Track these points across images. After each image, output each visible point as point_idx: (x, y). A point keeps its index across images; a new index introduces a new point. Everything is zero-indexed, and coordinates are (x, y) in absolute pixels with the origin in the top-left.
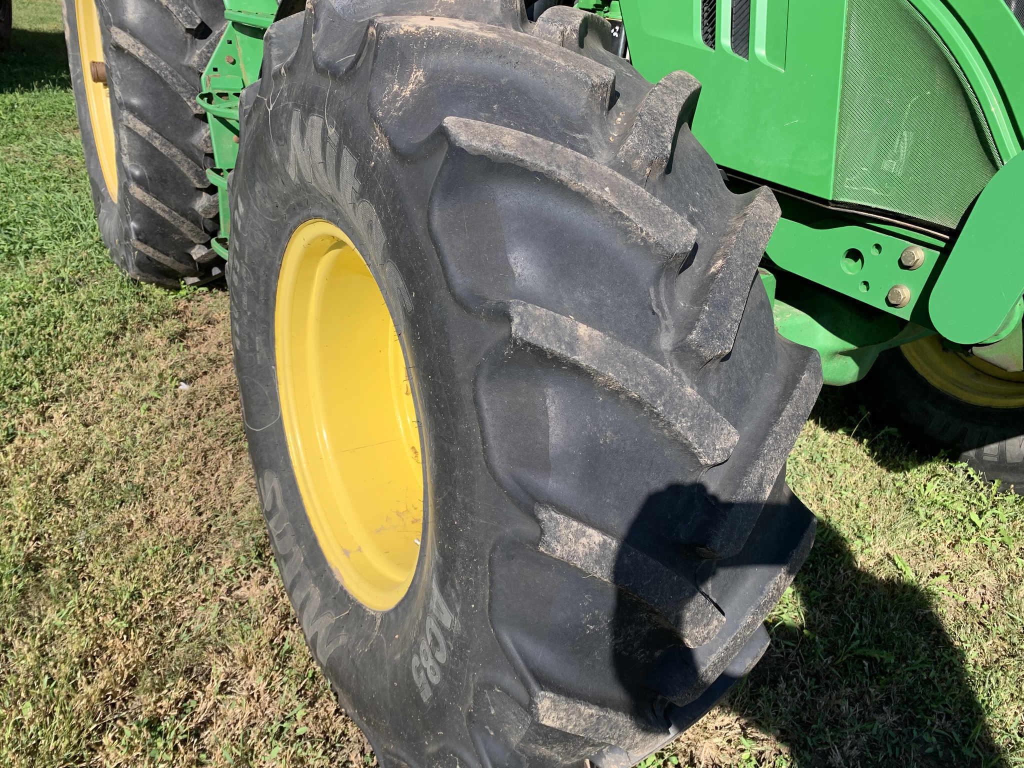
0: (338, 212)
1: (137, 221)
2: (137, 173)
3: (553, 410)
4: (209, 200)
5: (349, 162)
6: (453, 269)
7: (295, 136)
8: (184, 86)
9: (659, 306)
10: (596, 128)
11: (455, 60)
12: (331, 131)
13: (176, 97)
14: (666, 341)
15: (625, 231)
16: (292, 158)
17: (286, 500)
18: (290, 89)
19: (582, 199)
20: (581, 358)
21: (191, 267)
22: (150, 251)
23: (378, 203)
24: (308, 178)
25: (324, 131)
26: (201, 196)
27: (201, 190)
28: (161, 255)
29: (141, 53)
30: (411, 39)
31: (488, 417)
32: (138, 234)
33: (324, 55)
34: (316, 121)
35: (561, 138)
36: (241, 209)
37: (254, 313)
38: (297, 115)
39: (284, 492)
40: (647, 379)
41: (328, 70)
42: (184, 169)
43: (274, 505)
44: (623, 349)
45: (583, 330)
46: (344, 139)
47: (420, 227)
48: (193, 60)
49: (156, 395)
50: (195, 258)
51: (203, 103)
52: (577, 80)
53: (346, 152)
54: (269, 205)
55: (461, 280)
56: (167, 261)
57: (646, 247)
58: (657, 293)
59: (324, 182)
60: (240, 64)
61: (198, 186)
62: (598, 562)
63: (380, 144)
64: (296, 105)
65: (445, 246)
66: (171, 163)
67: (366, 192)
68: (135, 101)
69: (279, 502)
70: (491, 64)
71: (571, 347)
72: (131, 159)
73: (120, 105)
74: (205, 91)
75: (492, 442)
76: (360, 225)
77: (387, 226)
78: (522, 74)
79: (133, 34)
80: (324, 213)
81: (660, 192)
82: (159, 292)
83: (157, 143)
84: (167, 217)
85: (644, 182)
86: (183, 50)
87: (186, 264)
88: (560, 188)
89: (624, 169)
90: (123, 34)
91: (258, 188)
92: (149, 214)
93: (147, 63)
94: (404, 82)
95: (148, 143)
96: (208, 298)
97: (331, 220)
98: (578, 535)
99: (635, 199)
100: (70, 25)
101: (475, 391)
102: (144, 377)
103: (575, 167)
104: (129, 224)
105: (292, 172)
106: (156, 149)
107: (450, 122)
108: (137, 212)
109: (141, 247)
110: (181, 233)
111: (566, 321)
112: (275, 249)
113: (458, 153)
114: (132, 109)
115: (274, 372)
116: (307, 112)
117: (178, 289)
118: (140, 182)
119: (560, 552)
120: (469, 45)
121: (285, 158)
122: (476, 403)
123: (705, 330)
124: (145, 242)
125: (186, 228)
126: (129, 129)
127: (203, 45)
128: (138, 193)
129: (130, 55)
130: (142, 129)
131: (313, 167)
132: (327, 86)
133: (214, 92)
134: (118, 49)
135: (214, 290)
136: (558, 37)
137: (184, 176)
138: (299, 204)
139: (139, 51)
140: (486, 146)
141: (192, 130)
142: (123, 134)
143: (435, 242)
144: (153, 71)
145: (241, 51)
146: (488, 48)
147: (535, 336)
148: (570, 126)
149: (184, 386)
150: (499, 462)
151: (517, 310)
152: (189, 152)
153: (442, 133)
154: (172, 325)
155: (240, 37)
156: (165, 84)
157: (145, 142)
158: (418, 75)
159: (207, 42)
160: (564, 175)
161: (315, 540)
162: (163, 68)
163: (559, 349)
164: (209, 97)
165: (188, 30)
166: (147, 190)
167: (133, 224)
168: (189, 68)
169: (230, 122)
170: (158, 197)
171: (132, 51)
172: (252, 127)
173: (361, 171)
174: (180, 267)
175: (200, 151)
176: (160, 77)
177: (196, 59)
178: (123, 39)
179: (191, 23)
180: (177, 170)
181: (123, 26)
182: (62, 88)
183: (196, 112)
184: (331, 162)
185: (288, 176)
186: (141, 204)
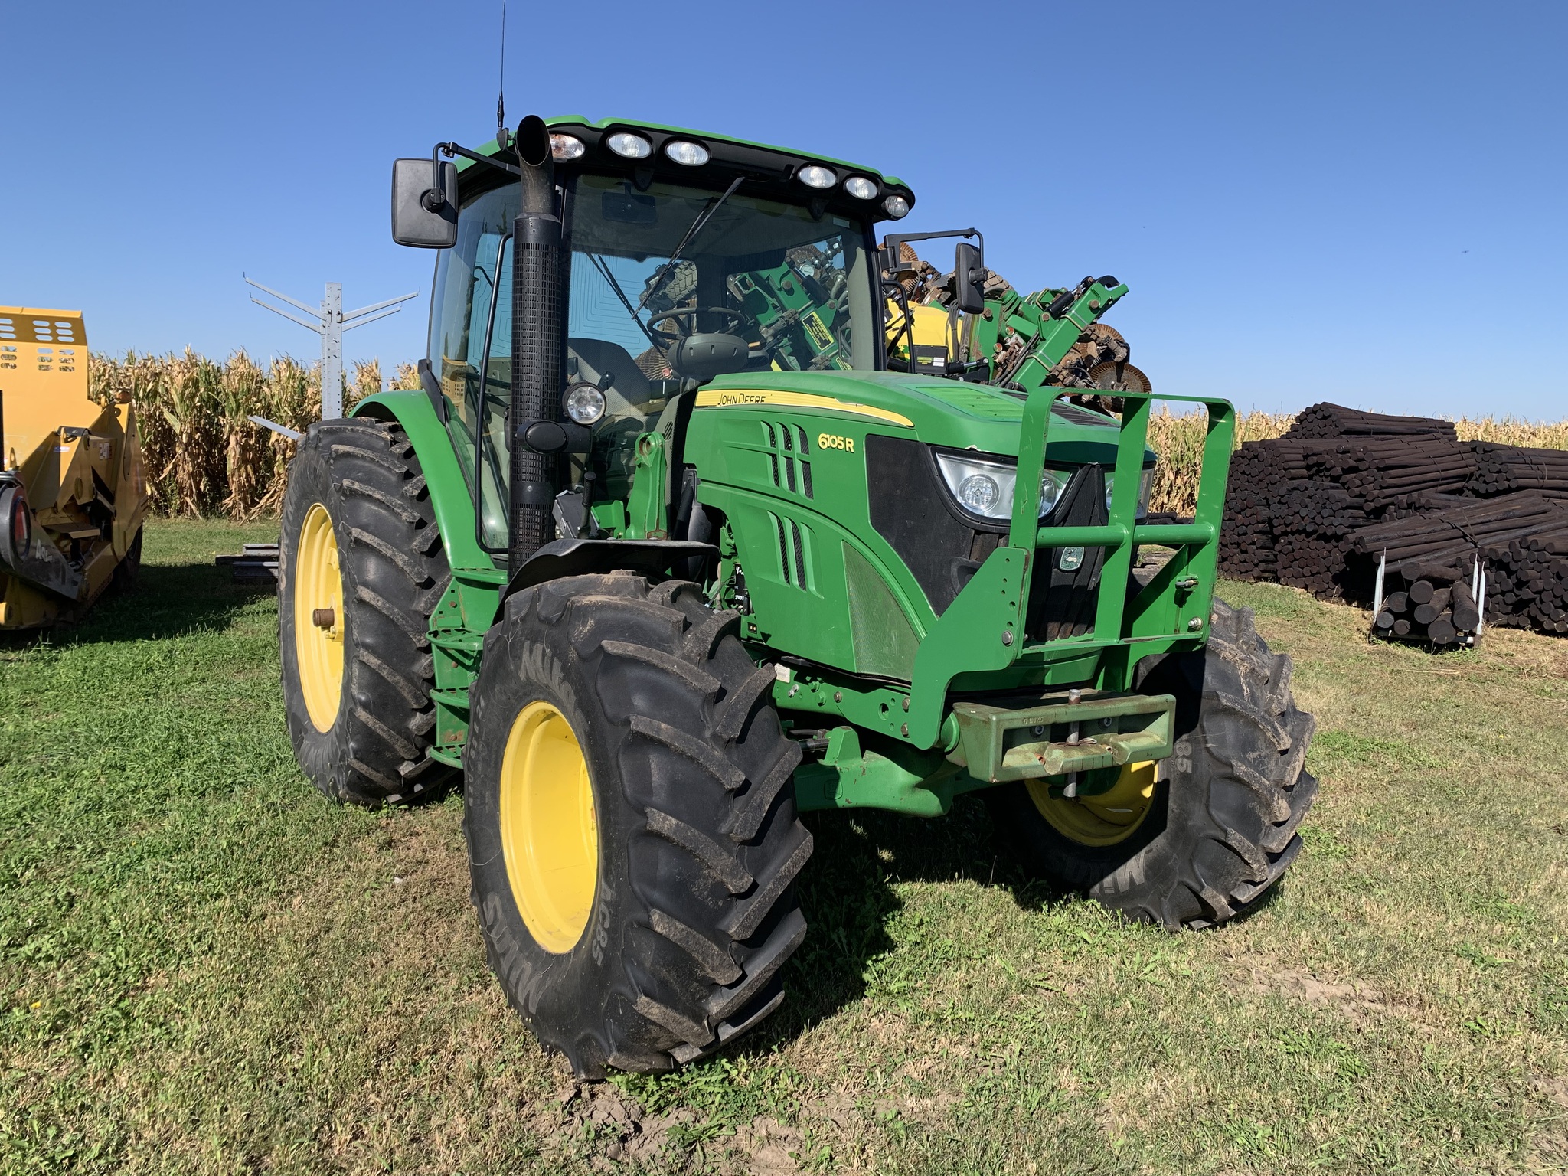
0: (549, 694)
1: (356, 741)
2: (363, 698)
3: (653, 766)
4: (422, 719)
5: (557, 665)
6: (607, 706)
7: (525, 655)
8: (411, 626)
9: (705, 717)
10: (676, 641)
11: (609, 615)
12: (548, 651)
13: (405, 634)
14: (708, 734)
15: (686, 684)
16: (523, 667)
17: (504, 911)
18: (523, 630)
19: (664, 671)
20: (662, 738)
21: (397, 783)
22: (363, 768)
23: (572, 682)
24: (532, 676)
25: (544, 651)
26: (415, 715)
27: (416, 710)
28: (371, 771)
29: (379, 604)
30: (587, 606)
31: (623, 772)
32: (355, 753)
33: (544, 613)
34: (539, 646)
35: (658, 647)
36: (483, 704)
37: (486, 776)
38: (527, 644)
39: (503, 906)
40: (694, 747)
41: (547, 621)
42: (405, 693)
43: (496, 918)
44: (682, 734)
45: (663, 725)
46: (555, 654)
47: (592, 690)
48: (420, 605)
49: (375, 885)
50: (402, 773)
51: (431, 638)
52: (666, 620)
53: (555, 660)
54: (504, 698)
55: (610, 711)
56: (377, 777)
57: (696, 691)
58: (703, 712)
59: (543, 678)
60: (461, 607)
61: (415, 706)
62: (675, 833)
63: (573, 654)
64: (527, 639)
65: (603, 696)
66: (394, 688)
67: (566, 678)
68: (368, 640)
69: (500, 914)
70: (627, 615)
71: (658, 733)
72: (359, 688)
73: (357, 645)
74: (432, 630)
75: (626, 784)
76: (562, 696)
77: (576, 693)
78: (641, 619)
79: (374, 590)
80: (541, 696)
81: (707, 667)
82: (362, 811)
83: (384, 673)
84: (384, 735)
85: (698, 664)
86: (412, 598)
87: (394, 780)
88: (654, 667)
89: (688, 658)
90: (367, 590)
91: (497, 688)
92: (368, 733)
93: (384, 611)
94: (584, 624)
95: (377, 673)
96: (408, 817)
97: (545, 700)
98: (665, 819)
99: (689, 671)
100: (287, 578)
101: (617, 761)
102: (362, 874)
103: (661, 658)
104: (347, 745)
105: (522, 676)
106: (383, 678)
107: (604, 642)
108: (358, 733)
109: (357, 765)
110: (394, 751)
111: (655, 722)
112: (504, 727)
113: (608, 656)
114: (366, 647)
115: (498, 816)
116: (534, 642)
117: (380, 808)
118: (365, 706)
119: (655, 827)
120: (615, 608)
121: (518, 668)
122: (618, 766)
123: (723, 726)
124: (361, 760)
125: (399, 746)
126: (361, 662)
127: (428, 594)
128: (363, 715)
129: (371, 606)
130: (374, 661)
131: (536, 670)
132: (545, 628)
133: (440, 630)
134: (362, 602)
135: (414, 808)
136: (660, 600)
137: (403, 699)
138: (525, 694)
139: (378, 602)
140: (620, 652)
141: (414, 660)
142: (356, 668)
143: (599, 696)
144: (387, 617)
145: (462, 597)
146: (624, 608)
147: (641, 728)
148: (663, 641)
149: (398, 880)
150: (628, 791)
151: (633, 719)
152: (409, 679)
153: (601, 647)
154: (380, 836)
155: (461, 586)
156: (395, 625)
157: (374, 673)
158: (591, 622)
159: (431, 591)
160: (655, 661)
161: (527, 931)
162: (396, 614)
163: (652, 734)
164: (435, 634)
165: (417, 584)
166: (371, 713)
167: (352, 744)
168: (416, 612)
169: (451, 651)
170: (380, 718)
171: (372, 602)
172: (494, 652)
173: (564, 669)
174: (388, 784)
175: (419, 677)
176: (392, 620)
177: (422, 605)
178: (366, 594)
179: (420, 578)
180: (398, 694)
181: (366, 584)
182: (216, 630)
183: (419, 645)
184: (547, 666)
185: (519, 678)
186: (364, 725)
